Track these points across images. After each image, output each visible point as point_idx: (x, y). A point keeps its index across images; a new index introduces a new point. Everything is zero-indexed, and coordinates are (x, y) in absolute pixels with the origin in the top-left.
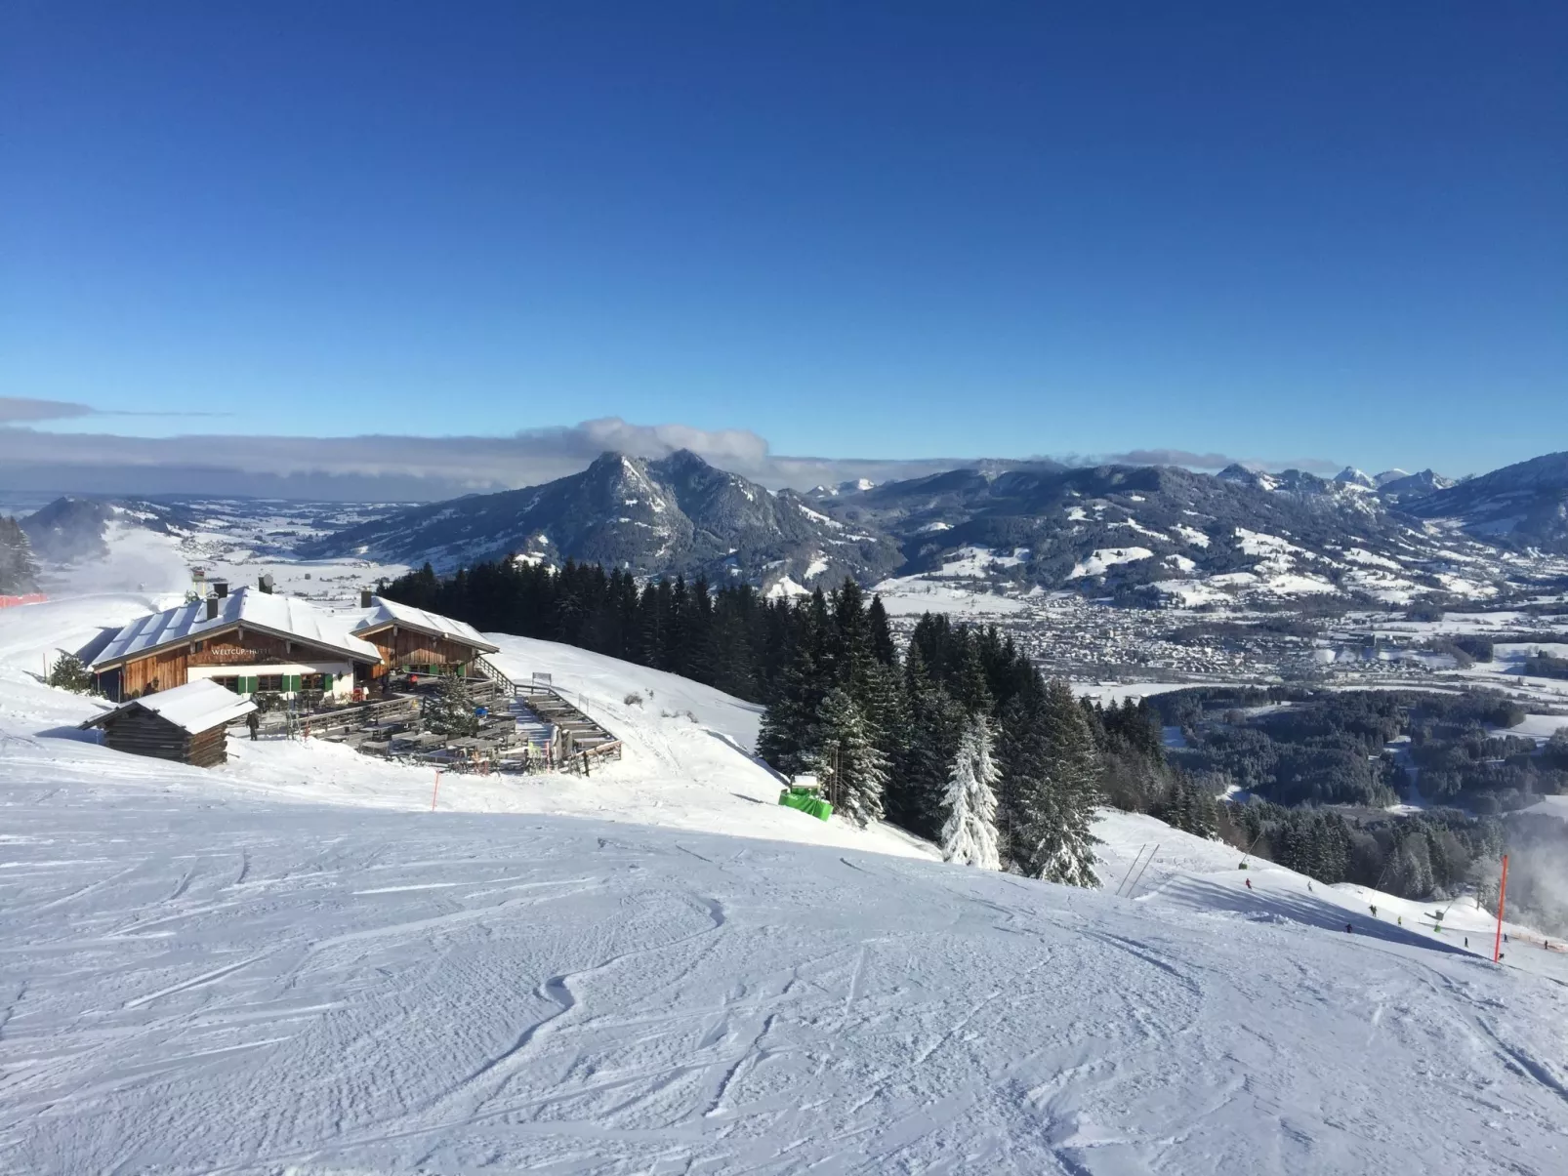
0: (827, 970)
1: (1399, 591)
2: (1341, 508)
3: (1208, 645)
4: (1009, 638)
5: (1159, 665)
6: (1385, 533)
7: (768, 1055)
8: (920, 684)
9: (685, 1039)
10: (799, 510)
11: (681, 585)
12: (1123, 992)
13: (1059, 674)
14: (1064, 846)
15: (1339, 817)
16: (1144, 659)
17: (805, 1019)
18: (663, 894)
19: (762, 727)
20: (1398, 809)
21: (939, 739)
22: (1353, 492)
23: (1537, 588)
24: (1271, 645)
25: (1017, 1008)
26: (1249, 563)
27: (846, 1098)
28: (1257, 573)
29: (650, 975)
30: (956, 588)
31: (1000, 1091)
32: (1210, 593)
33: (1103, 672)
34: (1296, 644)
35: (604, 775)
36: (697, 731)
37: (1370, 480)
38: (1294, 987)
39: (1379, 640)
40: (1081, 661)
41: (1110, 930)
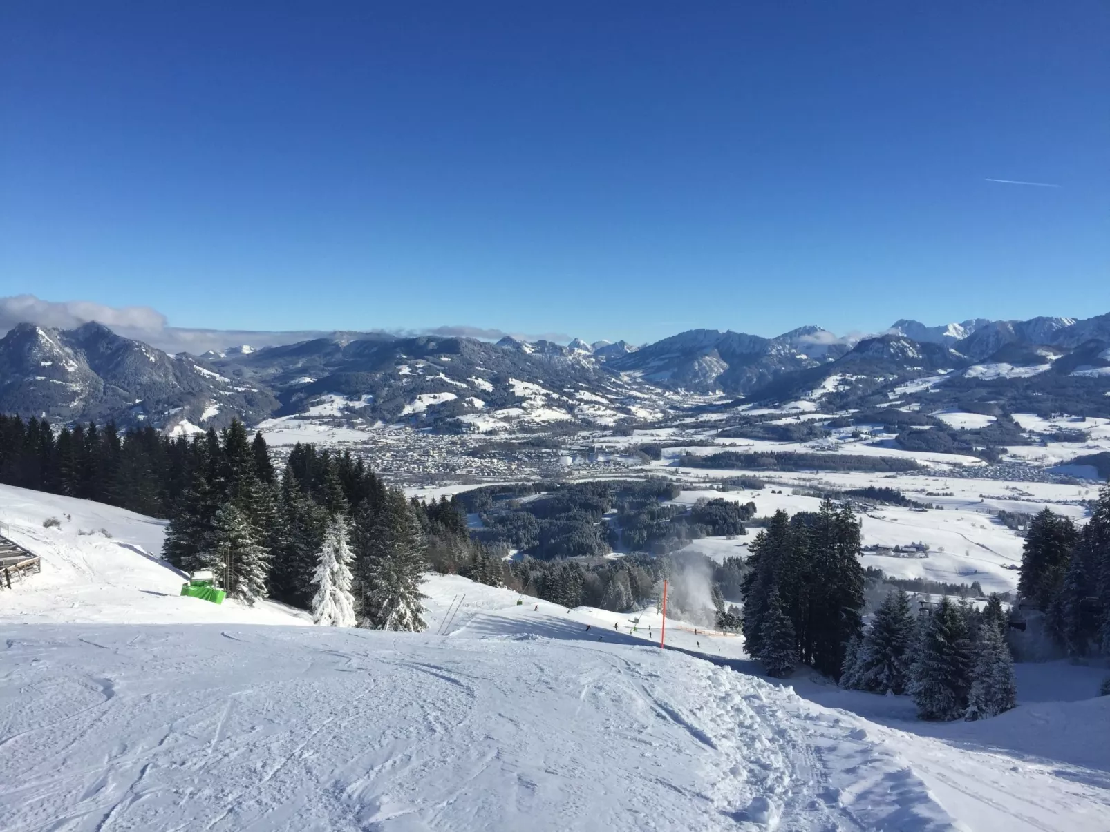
0: (197, 722)
1: (608, 418)
2: (573, 364)
3: (495, 457)
4: (360, 459)
5: (464, 472)
6: (599, 381)
7: (141, 797)
8: (293, 496)
9: (69, 796)
10: (194, 369)
11: (93, 429)
12: (421, 703)
13: (396, 482)
14: (401, 603)
15: (577, 564)
16: (453, 469)
17: (175, 763)
18: (61, 681)
19: (167, 537)
20: (611, 556)
21: (309, 535)
22: (580, 354)
23: (684, 413)
24: (533, 455)
25: (345, 727)
26: (518, 401)
27: (204, 818)
28: (524, 408)
29: (41, 748)
30: (320, 425)
31: (326, 790)
32: (495, 422)
33: (427, 480)
34: (548, 454)
35: (25, 586)
36: (110, 545)
37: (589, 347)
38: (535, 682)
39: (598, 449)
40: (411, 472)
41: (420, 659)
